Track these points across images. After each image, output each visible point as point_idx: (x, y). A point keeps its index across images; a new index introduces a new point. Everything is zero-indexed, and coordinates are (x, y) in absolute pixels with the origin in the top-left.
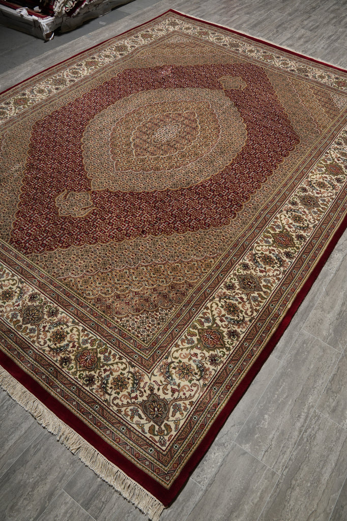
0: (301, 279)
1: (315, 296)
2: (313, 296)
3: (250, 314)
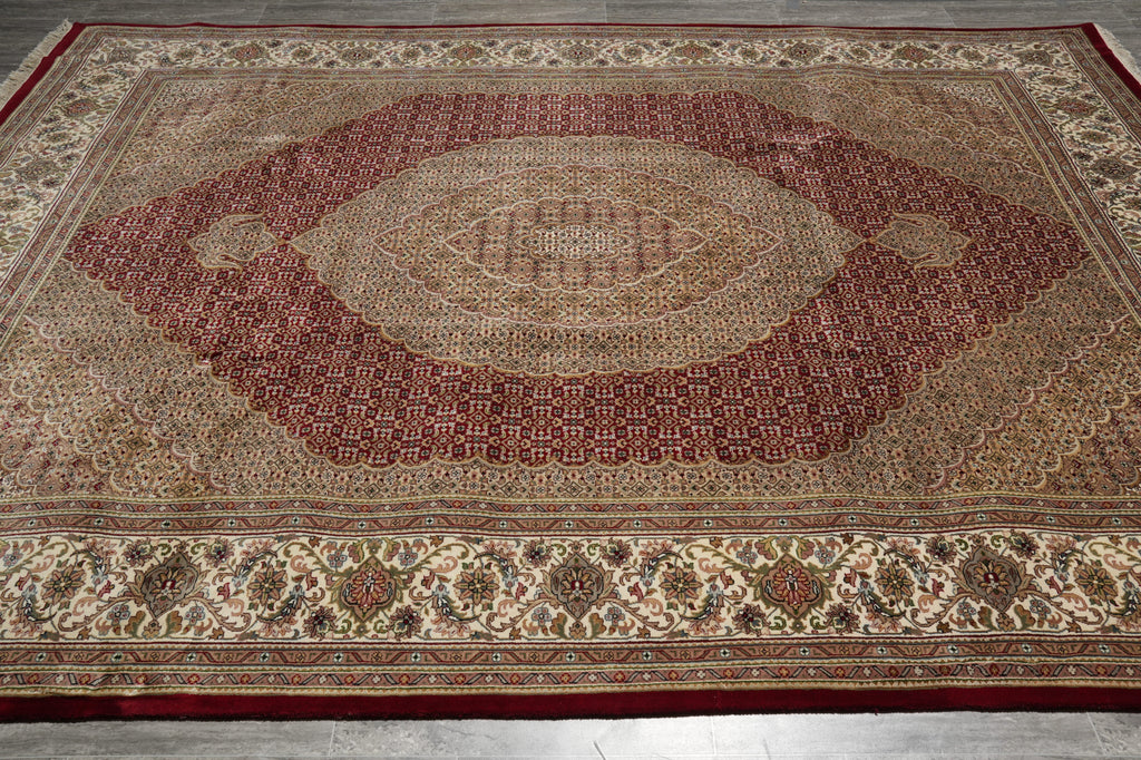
0: (246, 680)
1: (206, 741)
2: (206, 736)
3: (65, 625)
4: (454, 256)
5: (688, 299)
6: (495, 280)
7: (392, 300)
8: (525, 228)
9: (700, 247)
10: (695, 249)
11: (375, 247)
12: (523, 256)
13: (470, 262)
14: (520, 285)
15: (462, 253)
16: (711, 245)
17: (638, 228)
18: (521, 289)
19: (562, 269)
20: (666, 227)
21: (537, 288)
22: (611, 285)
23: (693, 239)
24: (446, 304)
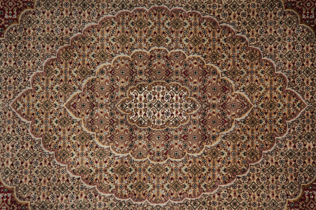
4: (73, 123)
5: (234, 171)
6: (103, 149)
7: (33, 173)
8: (122, 89)
9: (246, 115)
10: (243, 117)
11: (14, 113)
12: (122, 122)
13: (85, 129)
14: (121, 155)
15: (78, 119)
16: (256, 111)
17: (204, 90)
18: (122, 159)
19: (149, 138)
20: (224, 89)
21: (133, 158)
22: (183, 155)
23: (243, 105)
24: (72, 175)
